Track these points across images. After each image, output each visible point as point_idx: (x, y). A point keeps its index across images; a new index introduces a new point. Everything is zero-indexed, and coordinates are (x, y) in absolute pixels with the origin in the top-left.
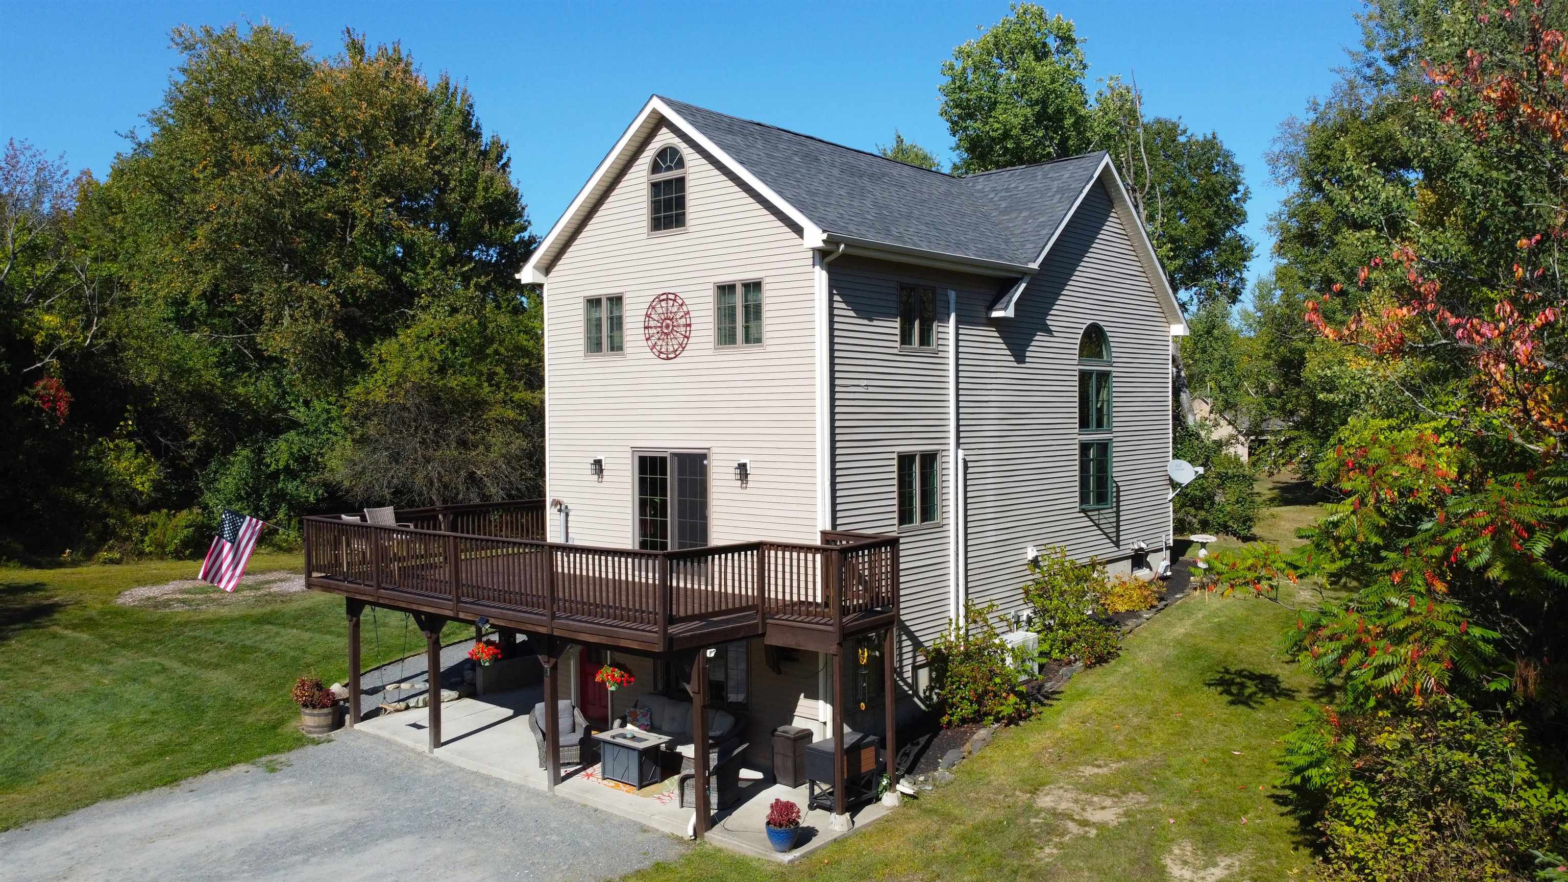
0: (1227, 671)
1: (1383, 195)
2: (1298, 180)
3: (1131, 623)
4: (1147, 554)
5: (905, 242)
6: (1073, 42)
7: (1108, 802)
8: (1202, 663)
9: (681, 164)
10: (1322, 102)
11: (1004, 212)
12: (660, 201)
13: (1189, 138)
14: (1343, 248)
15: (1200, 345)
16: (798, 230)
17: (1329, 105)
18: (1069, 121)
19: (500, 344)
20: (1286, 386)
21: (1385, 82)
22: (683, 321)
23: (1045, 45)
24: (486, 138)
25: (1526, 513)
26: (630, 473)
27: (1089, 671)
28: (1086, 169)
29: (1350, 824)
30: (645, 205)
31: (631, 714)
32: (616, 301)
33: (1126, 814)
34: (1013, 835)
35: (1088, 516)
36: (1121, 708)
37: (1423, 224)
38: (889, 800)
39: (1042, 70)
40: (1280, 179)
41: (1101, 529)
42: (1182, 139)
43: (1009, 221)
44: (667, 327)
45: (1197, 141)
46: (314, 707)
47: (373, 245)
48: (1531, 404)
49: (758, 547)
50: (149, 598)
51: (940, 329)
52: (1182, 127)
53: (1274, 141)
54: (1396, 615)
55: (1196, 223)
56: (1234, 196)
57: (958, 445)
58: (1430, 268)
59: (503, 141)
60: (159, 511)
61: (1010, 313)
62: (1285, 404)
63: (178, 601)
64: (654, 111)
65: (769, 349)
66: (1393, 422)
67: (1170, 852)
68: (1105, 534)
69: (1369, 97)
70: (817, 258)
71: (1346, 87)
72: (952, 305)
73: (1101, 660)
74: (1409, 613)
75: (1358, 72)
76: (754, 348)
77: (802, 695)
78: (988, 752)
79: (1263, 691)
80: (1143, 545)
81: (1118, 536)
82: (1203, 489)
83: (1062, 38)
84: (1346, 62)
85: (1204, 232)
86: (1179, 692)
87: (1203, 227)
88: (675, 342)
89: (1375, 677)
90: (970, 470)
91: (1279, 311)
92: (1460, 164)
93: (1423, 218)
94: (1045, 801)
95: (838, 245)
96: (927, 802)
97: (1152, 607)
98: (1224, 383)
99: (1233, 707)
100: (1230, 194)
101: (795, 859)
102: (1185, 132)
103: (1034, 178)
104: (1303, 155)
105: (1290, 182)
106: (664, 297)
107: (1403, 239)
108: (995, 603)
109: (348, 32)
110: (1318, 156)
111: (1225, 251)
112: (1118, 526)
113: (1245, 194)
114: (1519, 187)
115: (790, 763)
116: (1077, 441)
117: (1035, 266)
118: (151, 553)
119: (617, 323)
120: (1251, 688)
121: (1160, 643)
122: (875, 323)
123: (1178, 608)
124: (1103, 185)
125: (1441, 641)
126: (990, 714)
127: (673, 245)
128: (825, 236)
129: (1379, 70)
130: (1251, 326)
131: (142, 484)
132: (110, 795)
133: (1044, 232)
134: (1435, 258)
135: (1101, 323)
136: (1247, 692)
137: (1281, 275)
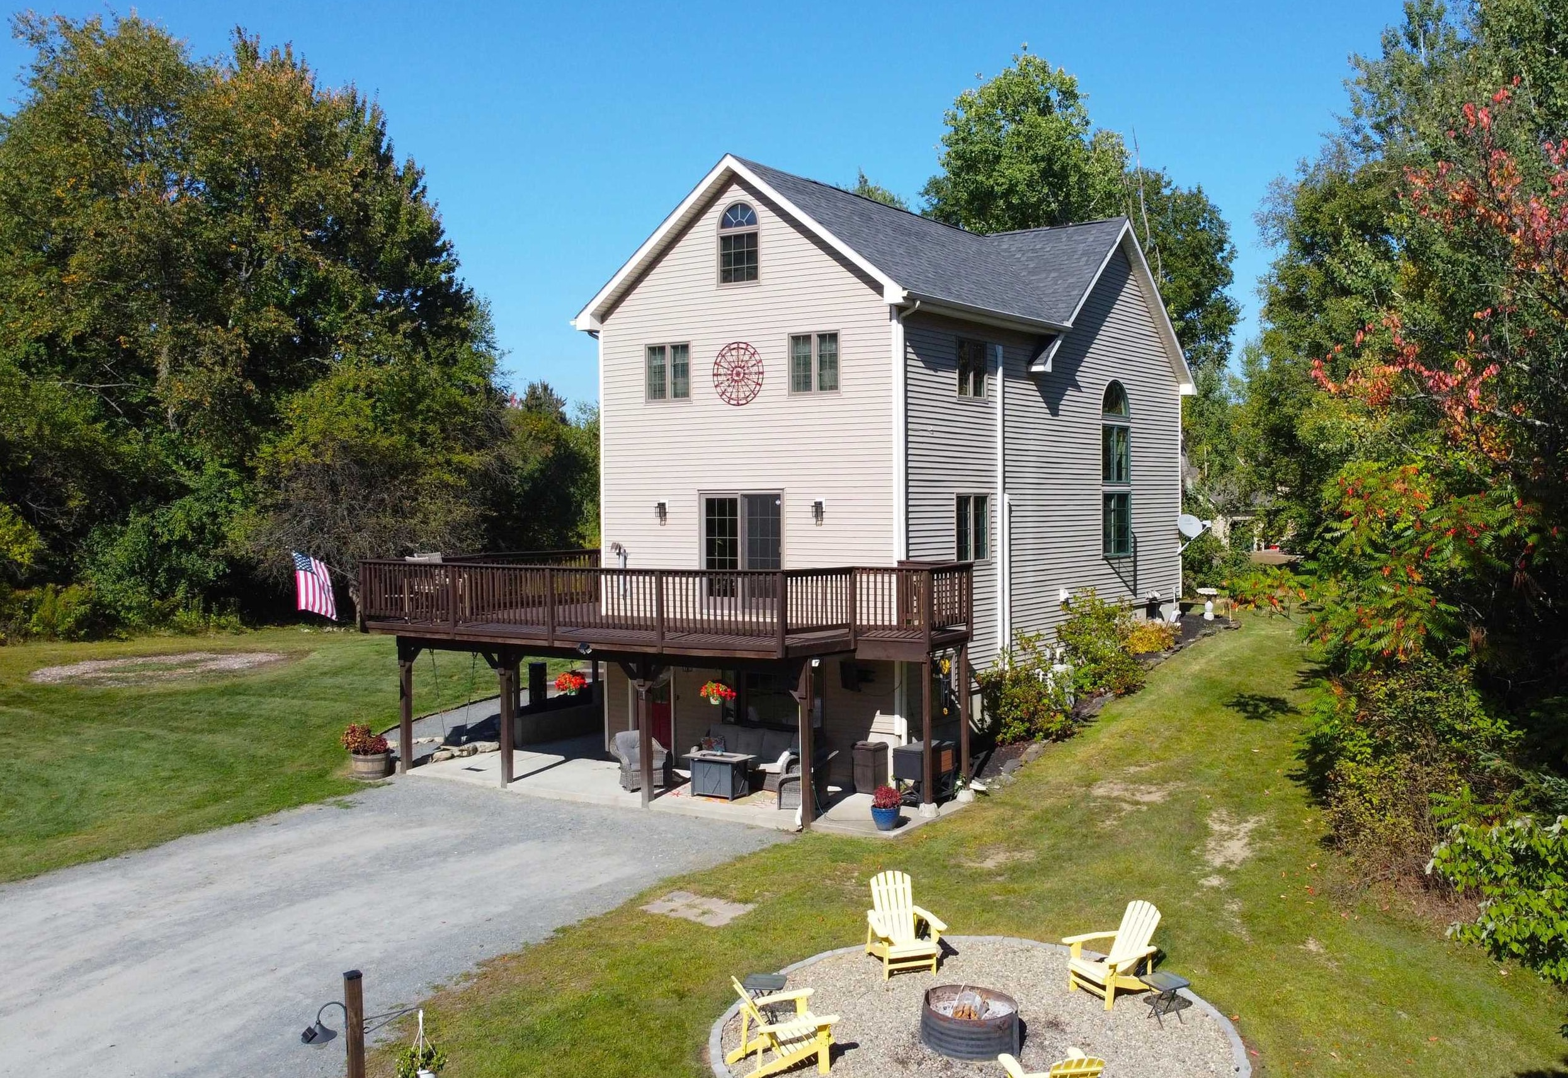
0: (1242, 696)
1: (1374, 269)
2: (1286, 242)
3: (1152, 662)
4: (1160, 603)
5: (964, 300)
6: (1075, 97)
7: (1153, 789)
8: (1218, 691)
9: (753, 220)
10: (1311, 163)
11: (1032, 272)
12: (730, 254)
13: (1174, 191)
14: (1331, 313)
15: (1197, 409)
16: (878, 288)
17: (1318, 167)
18: (1073, 179)
19: (433, 400)
20: (1276, 455)
21: (1371, 149)
22: (755, 369)
23: (1048, 99)
24: (399, 162)
25: (1476, 520)
26: (696, 516)
27: (1119, 700)
28: (1109, 234)
29: (1353, 760)
30: (715, 257)
31: (706, 742)
32: (682, 349)
33: (1169, 795)
34: (1078, 814)
35: (1110, 564)
36: (1153, 725)
37: (1406, 295)
38: (964, 797)
39: (1048, 126)
40: (1269, 241)
41: (1121, 577)
42: (1166, 192)
43: (1039, 281)
44: (738, 374)
45: (1182, 194)
46: (366, 753)
47: (280, 283)
48: (1482, 439)
49: (849, 571)
50: (71, 677)
51: (990, 381)
52: (1166, 179)
53: (1264, 201)
54: (1385, 599)
55: (1181, 282)
56: (1221, 254)
57: (1004, 489)
58: (1411, 333)
59: (418, 166)
60: (44, 587)
61: (1048, 368)
62: (1274, 473)
63: (110, 679)
64: (728, 169)
65: (845, 395)
66: (1382, 465)
67: (1210, 816)
68: (1124, 582)
69: (1357, 163)
70: (894, 313)
71: (1334, 149)
72: (1000, 360)
73: (1130, 690)
74: (1395, 596)
75: (1347, 138)
76: (828, 395)
77: (878, 712)
78: (1042, 761)
79: (1276, 709)
80: (1157, 595)
81: (1135, 585)
82: (1202, 552)
83: (1064, 93)
84: (1336, 129)
85: (1190, 292)
86: (1201, 712)
87: (1190, 287)
88: (746, 388)
89: (1371, 643)
90: (1013, 514)
91: (1269, 375)
92: (1433, 247)
93: (1407, 289)
94: (1099, 791)
95: (914, 301)
96: (996, 797)
97: (1169, 648)
98: (1221, 447)
99: (1249, 721)
100: (1217, 251)
101: (900, 835)
102: (1169, 184)
103: (1059, 239)
104: (1292, 217)
105: (1279, 244)
106: (735, 346)
107: (1390, 308)
108: (1041, 632)
109: (239, 33)
110: (1307, 219)
111: (1211, 313)
112: (1135, 575)
113: (1231, 253)
114: (1479, 268)
115: (869, 773)
116: (1100, 492)
117: (1068, 324)
118: (38, 633)
119: (682, 371)
120: (1263, 707)
121: (1179, 677)
122: (939, 373)
123: (1192, 650)
124: (1124, 250)
125: (1418, 614)
126: (1040, 730)
127: (744, 297)
128: (905, 293)
129: (1366, 138)
130: (1239, 392)
131: (22, 554)
132: (191, 830)
133: (1075, 292)
134: (1415, 325)
135: (1121, 381)
136: (1261, 710)
137: (1269, 340)
